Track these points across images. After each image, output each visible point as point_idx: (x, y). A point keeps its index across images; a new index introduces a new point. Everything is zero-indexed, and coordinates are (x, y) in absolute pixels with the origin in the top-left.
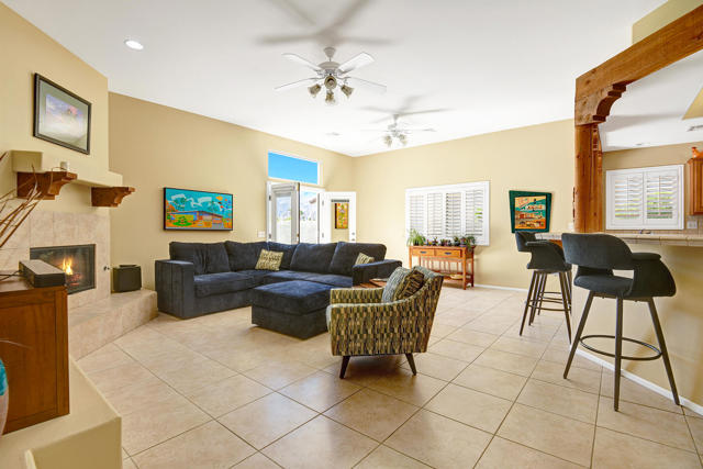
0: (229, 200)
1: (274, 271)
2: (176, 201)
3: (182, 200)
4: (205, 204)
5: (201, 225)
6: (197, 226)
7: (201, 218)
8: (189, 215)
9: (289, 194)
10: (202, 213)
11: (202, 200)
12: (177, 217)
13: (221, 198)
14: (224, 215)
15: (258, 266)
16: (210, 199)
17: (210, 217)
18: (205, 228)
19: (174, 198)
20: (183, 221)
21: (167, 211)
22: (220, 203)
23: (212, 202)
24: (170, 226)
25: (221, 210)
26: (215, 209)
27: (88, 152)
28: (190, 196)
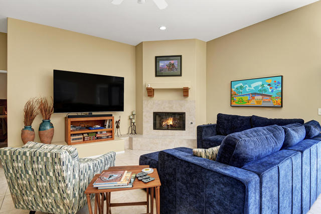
0: (278, 81)
2: (237, 88)
3: (241, 87)
4: (256, 87)
5: (253, 103)
6: (250, 104)
7: (254, 98)
8: (245, 97)
10: (254, 94)
11: (254, 85)
12: (237, 98)
13: (270, 81)
14: (274, 95)
16: (260, 83)
17: (260, 97)
18: (256, 104)
19: (236, 87)
20: (241, 101)
21: (232, 95)
22: (269, 85)
23: (262, 85)
24: (234, 104)
25: (270, 90)
26: (265, 91)
27: (180, 75)
28: (245, 84)
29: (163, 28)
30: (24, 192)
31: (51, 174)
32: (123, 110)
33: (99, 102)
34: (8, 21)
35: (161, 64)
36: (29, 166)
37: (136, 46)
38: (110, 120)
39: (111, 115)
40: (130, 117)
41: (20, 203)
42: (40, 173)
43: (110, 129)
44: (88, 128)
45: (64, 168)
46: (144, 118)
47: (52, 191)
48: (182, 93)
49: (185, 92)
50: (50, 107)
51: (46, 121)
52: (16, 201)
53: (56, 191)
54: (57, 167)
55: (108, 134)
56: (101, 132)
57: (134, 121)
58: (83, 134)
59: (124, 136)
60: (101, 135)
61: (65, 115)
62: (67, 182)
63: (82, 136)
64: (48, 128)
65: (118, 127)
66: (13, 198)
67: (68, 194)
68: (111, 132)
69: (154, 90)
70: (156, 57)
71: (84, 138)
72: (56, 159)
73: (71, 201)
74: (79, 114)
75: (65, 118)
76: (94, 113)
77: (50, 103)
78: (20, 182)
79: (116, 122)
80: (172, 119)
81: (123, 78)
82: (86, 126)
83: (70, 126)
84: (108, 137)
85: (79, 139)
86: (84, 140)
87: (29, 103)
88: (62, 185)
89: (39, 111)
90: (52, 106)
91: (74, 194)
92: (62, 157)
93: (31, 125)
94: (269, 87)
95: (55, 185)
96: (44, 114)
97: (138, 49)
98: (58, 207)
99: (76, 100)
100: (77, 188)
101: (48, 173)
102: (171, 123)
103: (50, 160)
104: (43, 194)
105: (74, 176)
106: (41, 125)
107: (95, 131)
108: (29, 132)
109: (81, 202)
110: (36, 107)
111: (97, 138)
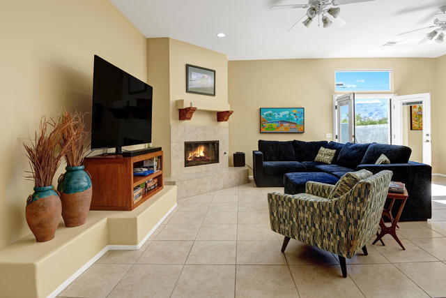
0: (301, 112)
1: (326, 164)
3: (270, 115)
4: (284, 116)
5: (282, 129)
6: (279, 130)
7: (282, 125)
8: (275, 124)
9: (347, 103)
10: (283, 122)
11: (282, 114)
12: (267, 125)
13: (295, 111)
14: (298, 123)
15: (316, 159)
16: (288, 112)
17: (288, 124)
18: (284, 131)
19: (265, 114)
20: (271, 128)
21: (262, 122)
22: (295, 114)
23: (289, 114)
24: (263, 130)
25: (296, 119)
26: (292, 119)
27: (214, 95)
28: (274, 112)
32: (150, 141)
37: (147, 39)
38: (156, 158)
39: (161, 149)
48: (216, 117)
55: (155, 181)
60: (150, 184)
70: (187, 66)
80: (203, 148)
81: (152, 88)
84: (155, 185)
94: (294, 116)
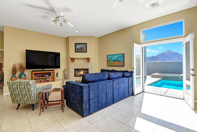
0: (123, 56)
2: (109, 58)
3: (111, 58)
5: (115, 64)
6: (113, 65)
7: (115, 62)
11: (115, 57)
13: (120, 56)
14: (121, 61)
16: (117, 56)
17: (117, 62)
18: (116, 65)
20: (111, 63)
21: (108, 61)
22: (120, 57)
23: (117, 57)
24: (108, 65)
26: (119, 59)
27: (86, 52)
28: (112, 56)
29: (77, 32)
30: (16, 96)
31: (26, 89)
32: (60, 68)
33: (50, 64)
34: (4, 27)
35: (78, 47)
36: (18, 86)
37: (66, 38)
38: (53, 73)
39: (53, 70)
40: (63, 71)
41: (14, 101)
42: (22, 89)
43: (53, 77)
44: (43, 76)
45: (31, 87)
46: (70, 71)
47: (27, 95)
48: (87, 60)
49: (88, 60)
50: (24, 67)
51: (22, 73)
52: (13, 100)
53: (28, 95)
54: (29, 86)
55: (52, 79)
56: (49, 78)
57: (65, 73)
58: (40, 79)
59: (60, 80)
60: (48, 80)
61: (31, 70)
62: (32, 91)
63: (39, 80)
64: (23, 76)
65: (57, 76)
66: (12, 100)
67: (32, 96)
68: (53, 78)
69: (74, 58)
70: (75, 44)
71: (40, 81)
72: (28, 84)
73: (33, 99)
74: (38, 70)
75: (32, 72)
76: (45, 69)
77: (24, 65)
78: (15, 93)
79: (56, 74)
80: (83, 71)
81: (60, 53)
82: (41, 75)
83: (33, 75)
84: (52, 80)
85: (38, 81)
86: (40, 82)
87: (14, 65)
88: (30, 93)
89: (19, 69)
90: (25, 66)
91: (34, 96)
92: (30, 83)
93: (15, 75)
94: (119, 58)
95: (27, 93)
96: (21, 70)
97: (67, 39)
98: (29, 101)
99: (37, 63)
100: (35, 94)
101: (25, 89)
102: (82, 74)
103: (26, 84)
104: (23, 97)
105: (34, 90)
106: (20, 75)
107: (46, 77)
108: (14, 78)
109: (37, 100)
110: (18, 67)
111: (47, 81)
